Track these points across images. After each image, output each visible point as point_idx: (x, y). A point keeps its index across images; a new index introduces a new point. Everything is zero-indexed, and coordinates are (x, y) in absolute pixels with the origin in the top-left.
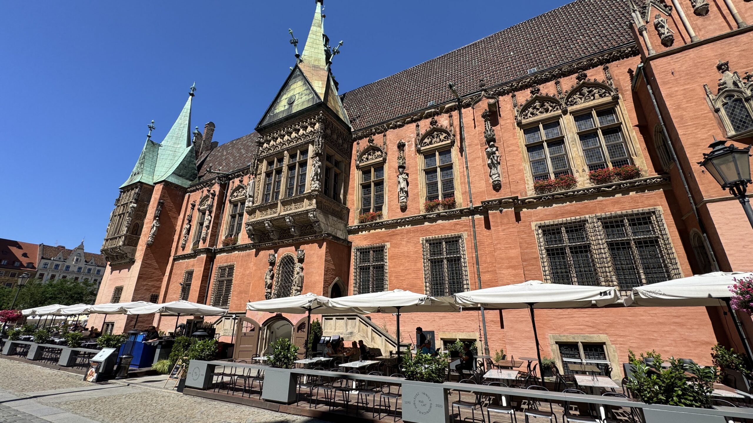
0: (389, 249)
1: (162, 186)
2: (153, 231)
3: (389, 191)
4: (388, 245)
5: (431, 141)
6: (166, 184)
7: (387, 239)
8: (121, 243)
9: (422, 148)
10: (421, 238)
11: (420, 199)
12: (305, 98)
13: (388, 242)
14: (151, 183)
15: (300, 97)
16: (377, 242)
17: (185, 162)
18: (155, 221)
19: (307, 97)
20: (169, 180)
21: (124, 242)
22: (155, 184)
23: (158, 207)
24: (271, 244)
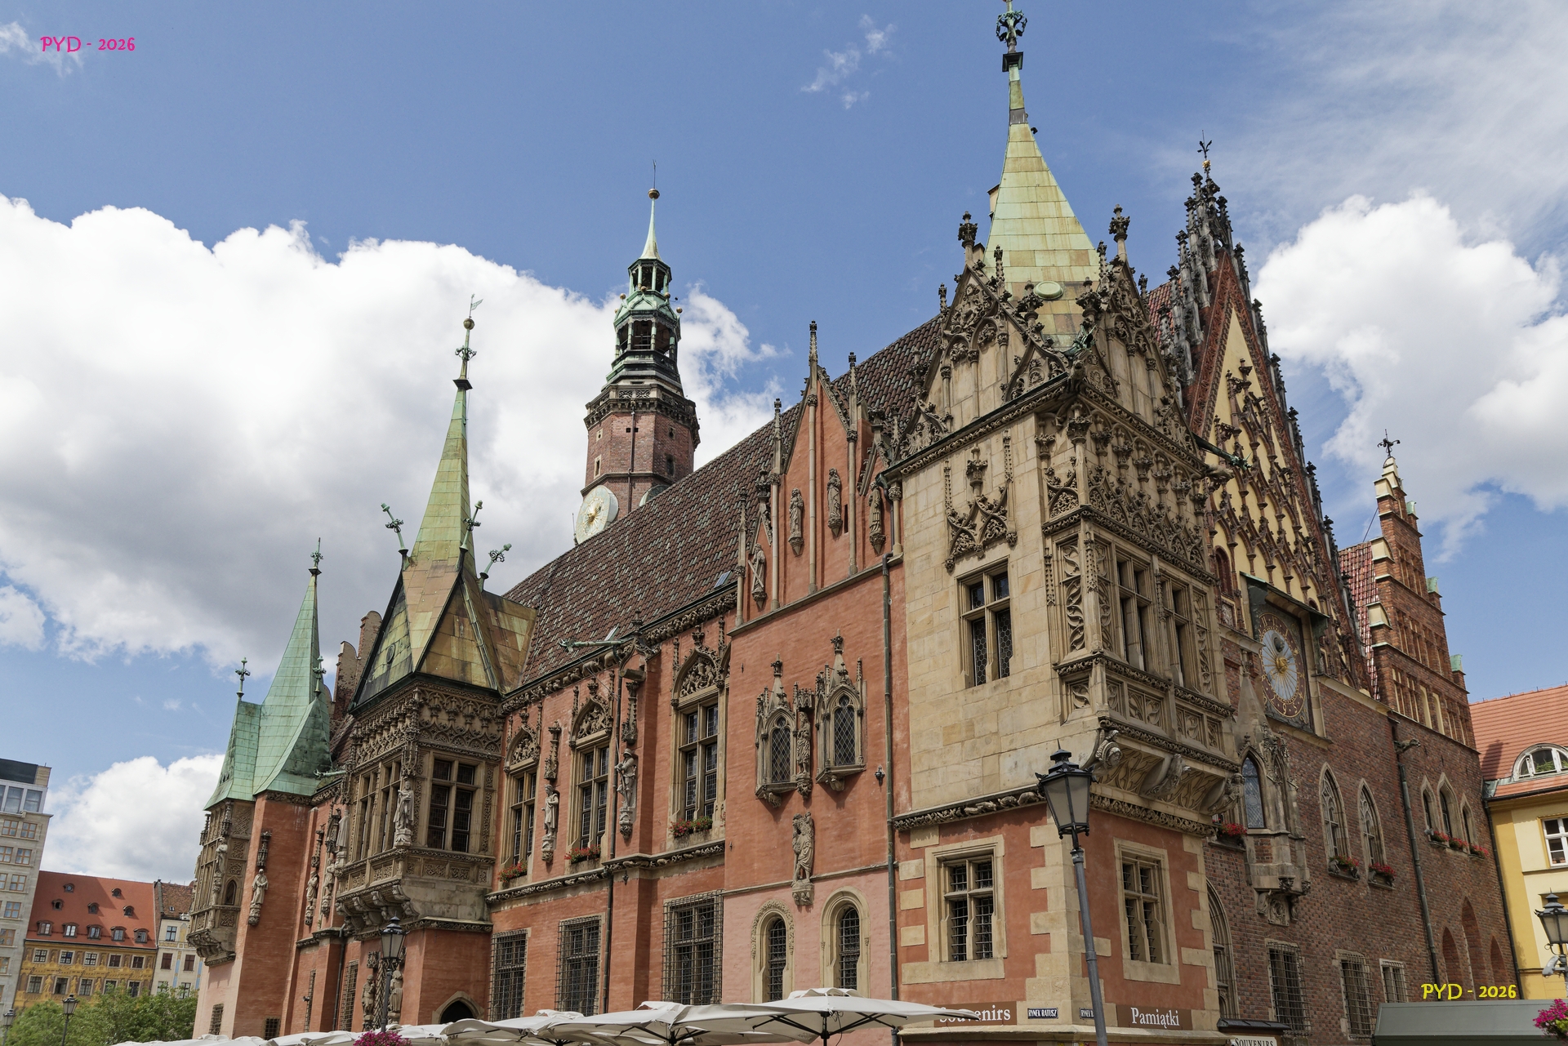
0: (530, 939)
1: (265, 801)
2: (255, 897)
4: (529, 932)
5: (590, 726)
6: (271, 796)
7: (528, 921)
8: (209, 925)
9: (579, 742)
10: (560, 922)
11: (567, 846)
12: (403, 654)
13: (529, 926)
14: (249, 797)
15: (398, 651)
16: (518, 925)
17: (304, 743)
18: (257, 877)
19: (404, 658)
20: (275, 788)
21: (214, 921)
22: (256, 796)
23: (260, 847)
24: (372, 934)
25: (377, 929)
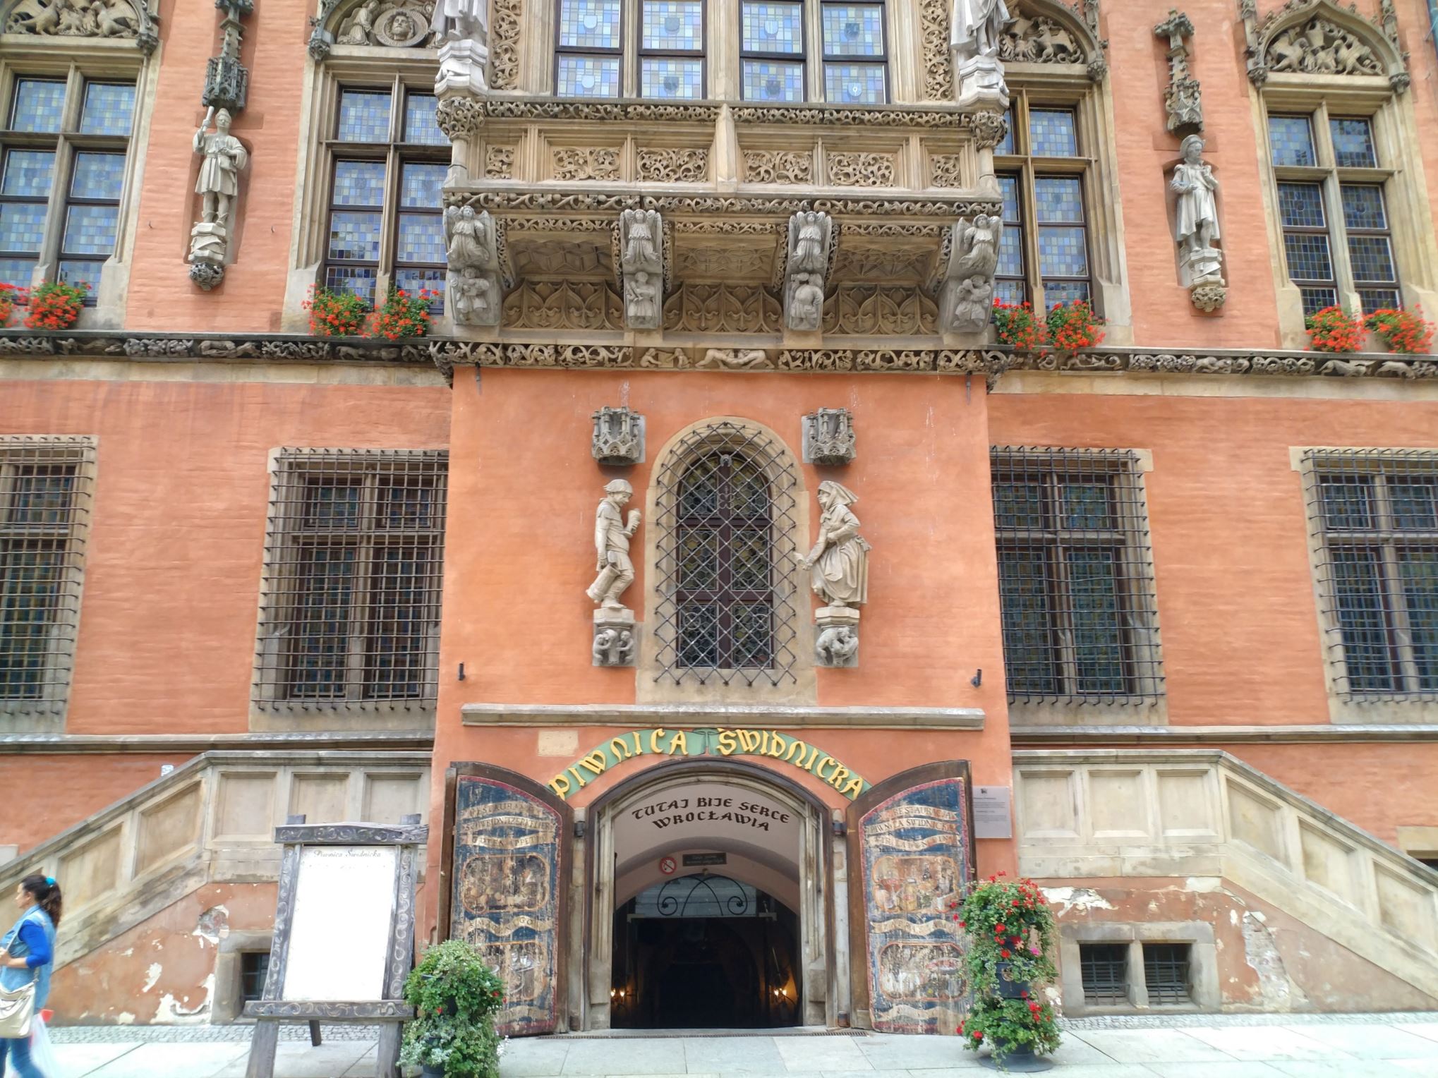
0: (1150, 475)
3: (1128, 222)
4: (1145, 460)
5: (1305, 58)
9: (1271, 76)
10: (1296, 452)
11: (1279, 290)
13: (1141, 445)
24: (604, 354)
25: (656, 341)
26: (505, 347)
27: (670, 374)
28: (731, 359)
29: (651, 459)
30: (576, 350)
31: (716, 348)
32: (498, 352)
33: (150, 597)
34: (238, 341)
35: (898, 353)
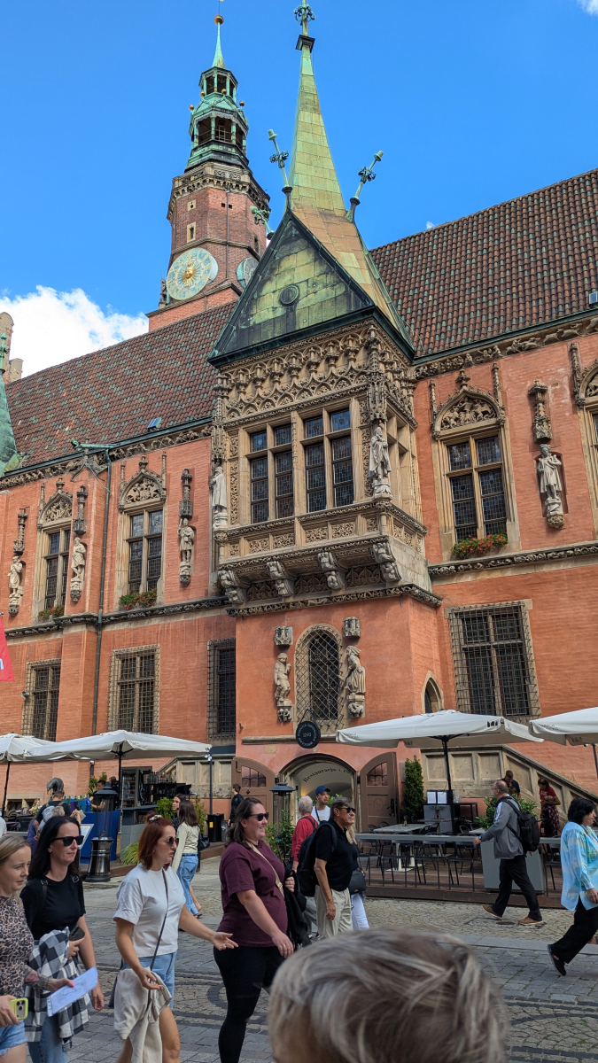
0: (530, 611)
3: (518, 491)
4: (528, 604)
7: (525, 592)
9: (589, 400)
12: (323, 293)
13: (526, 598)
15: (311, 290)
16: (501, 597)
19: (332, 293)
24: (276, 607)
25: (291, 600)
26: (248, 609)
27: (300, 610)
28: (316, 602)
29: (295, 643)
30: (268, 607)
31: (311, 599)
32: (246, 611)
33: (178, 699)
34: (195, 604)
35: (371, 592)
